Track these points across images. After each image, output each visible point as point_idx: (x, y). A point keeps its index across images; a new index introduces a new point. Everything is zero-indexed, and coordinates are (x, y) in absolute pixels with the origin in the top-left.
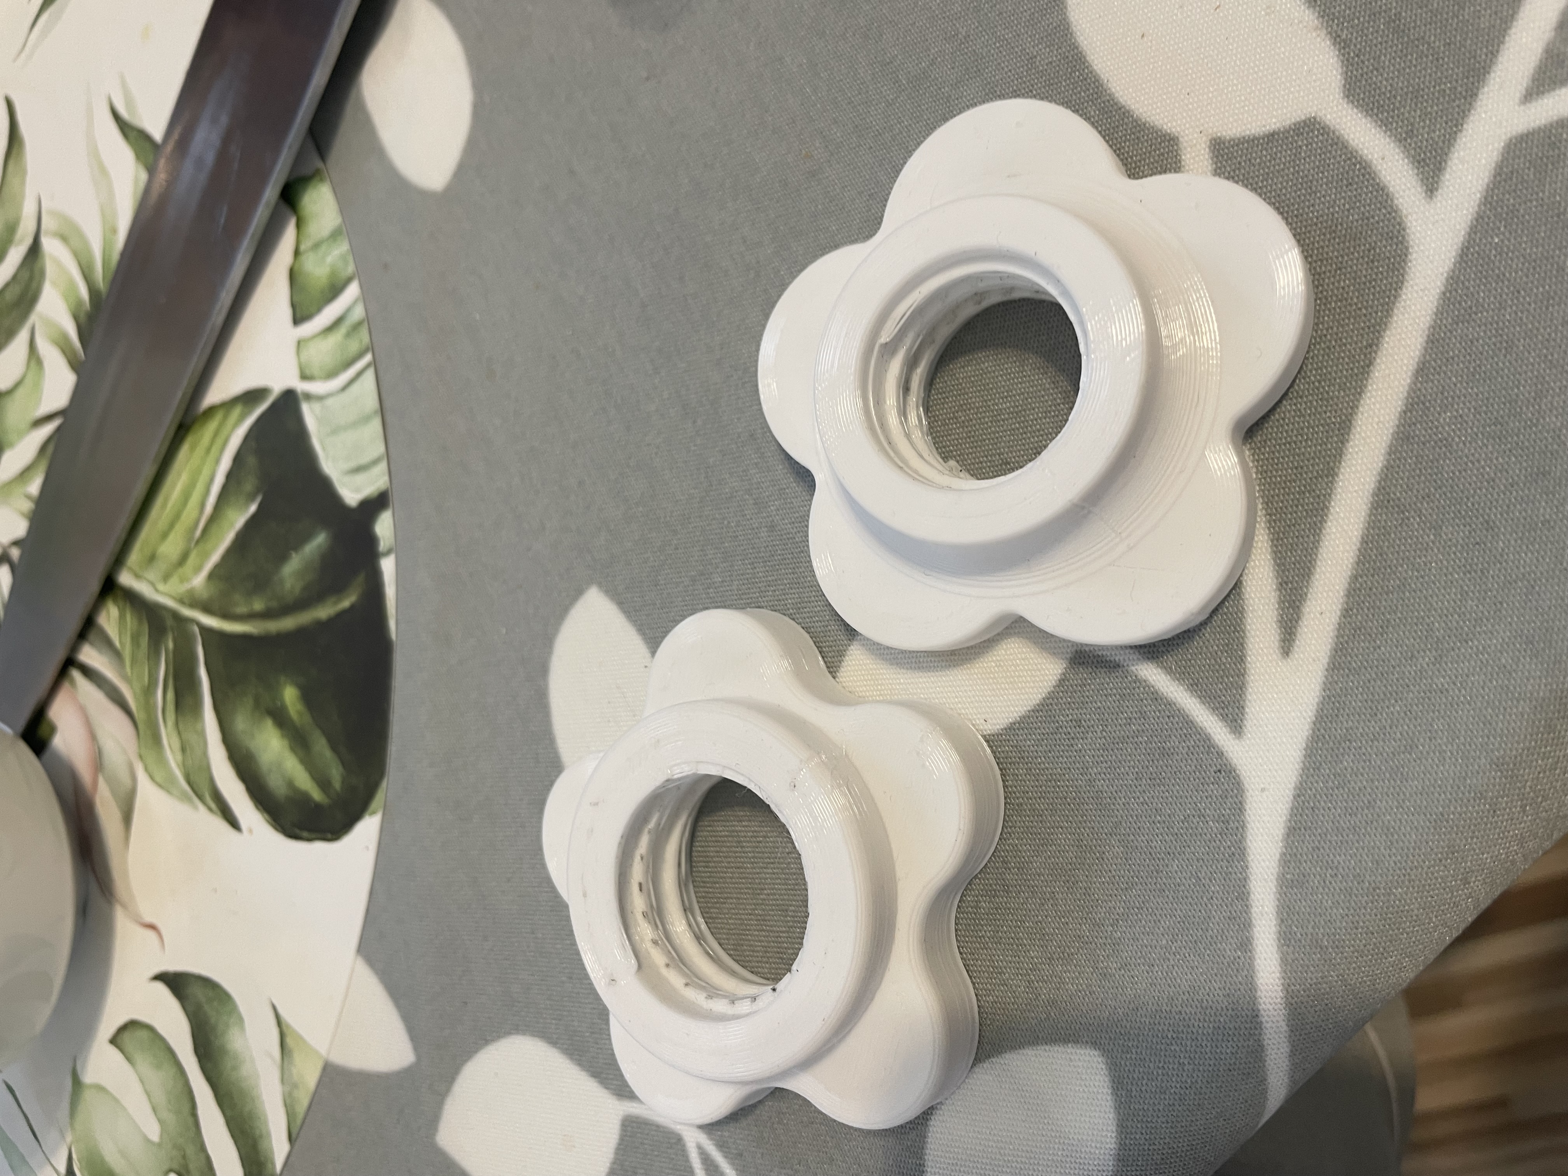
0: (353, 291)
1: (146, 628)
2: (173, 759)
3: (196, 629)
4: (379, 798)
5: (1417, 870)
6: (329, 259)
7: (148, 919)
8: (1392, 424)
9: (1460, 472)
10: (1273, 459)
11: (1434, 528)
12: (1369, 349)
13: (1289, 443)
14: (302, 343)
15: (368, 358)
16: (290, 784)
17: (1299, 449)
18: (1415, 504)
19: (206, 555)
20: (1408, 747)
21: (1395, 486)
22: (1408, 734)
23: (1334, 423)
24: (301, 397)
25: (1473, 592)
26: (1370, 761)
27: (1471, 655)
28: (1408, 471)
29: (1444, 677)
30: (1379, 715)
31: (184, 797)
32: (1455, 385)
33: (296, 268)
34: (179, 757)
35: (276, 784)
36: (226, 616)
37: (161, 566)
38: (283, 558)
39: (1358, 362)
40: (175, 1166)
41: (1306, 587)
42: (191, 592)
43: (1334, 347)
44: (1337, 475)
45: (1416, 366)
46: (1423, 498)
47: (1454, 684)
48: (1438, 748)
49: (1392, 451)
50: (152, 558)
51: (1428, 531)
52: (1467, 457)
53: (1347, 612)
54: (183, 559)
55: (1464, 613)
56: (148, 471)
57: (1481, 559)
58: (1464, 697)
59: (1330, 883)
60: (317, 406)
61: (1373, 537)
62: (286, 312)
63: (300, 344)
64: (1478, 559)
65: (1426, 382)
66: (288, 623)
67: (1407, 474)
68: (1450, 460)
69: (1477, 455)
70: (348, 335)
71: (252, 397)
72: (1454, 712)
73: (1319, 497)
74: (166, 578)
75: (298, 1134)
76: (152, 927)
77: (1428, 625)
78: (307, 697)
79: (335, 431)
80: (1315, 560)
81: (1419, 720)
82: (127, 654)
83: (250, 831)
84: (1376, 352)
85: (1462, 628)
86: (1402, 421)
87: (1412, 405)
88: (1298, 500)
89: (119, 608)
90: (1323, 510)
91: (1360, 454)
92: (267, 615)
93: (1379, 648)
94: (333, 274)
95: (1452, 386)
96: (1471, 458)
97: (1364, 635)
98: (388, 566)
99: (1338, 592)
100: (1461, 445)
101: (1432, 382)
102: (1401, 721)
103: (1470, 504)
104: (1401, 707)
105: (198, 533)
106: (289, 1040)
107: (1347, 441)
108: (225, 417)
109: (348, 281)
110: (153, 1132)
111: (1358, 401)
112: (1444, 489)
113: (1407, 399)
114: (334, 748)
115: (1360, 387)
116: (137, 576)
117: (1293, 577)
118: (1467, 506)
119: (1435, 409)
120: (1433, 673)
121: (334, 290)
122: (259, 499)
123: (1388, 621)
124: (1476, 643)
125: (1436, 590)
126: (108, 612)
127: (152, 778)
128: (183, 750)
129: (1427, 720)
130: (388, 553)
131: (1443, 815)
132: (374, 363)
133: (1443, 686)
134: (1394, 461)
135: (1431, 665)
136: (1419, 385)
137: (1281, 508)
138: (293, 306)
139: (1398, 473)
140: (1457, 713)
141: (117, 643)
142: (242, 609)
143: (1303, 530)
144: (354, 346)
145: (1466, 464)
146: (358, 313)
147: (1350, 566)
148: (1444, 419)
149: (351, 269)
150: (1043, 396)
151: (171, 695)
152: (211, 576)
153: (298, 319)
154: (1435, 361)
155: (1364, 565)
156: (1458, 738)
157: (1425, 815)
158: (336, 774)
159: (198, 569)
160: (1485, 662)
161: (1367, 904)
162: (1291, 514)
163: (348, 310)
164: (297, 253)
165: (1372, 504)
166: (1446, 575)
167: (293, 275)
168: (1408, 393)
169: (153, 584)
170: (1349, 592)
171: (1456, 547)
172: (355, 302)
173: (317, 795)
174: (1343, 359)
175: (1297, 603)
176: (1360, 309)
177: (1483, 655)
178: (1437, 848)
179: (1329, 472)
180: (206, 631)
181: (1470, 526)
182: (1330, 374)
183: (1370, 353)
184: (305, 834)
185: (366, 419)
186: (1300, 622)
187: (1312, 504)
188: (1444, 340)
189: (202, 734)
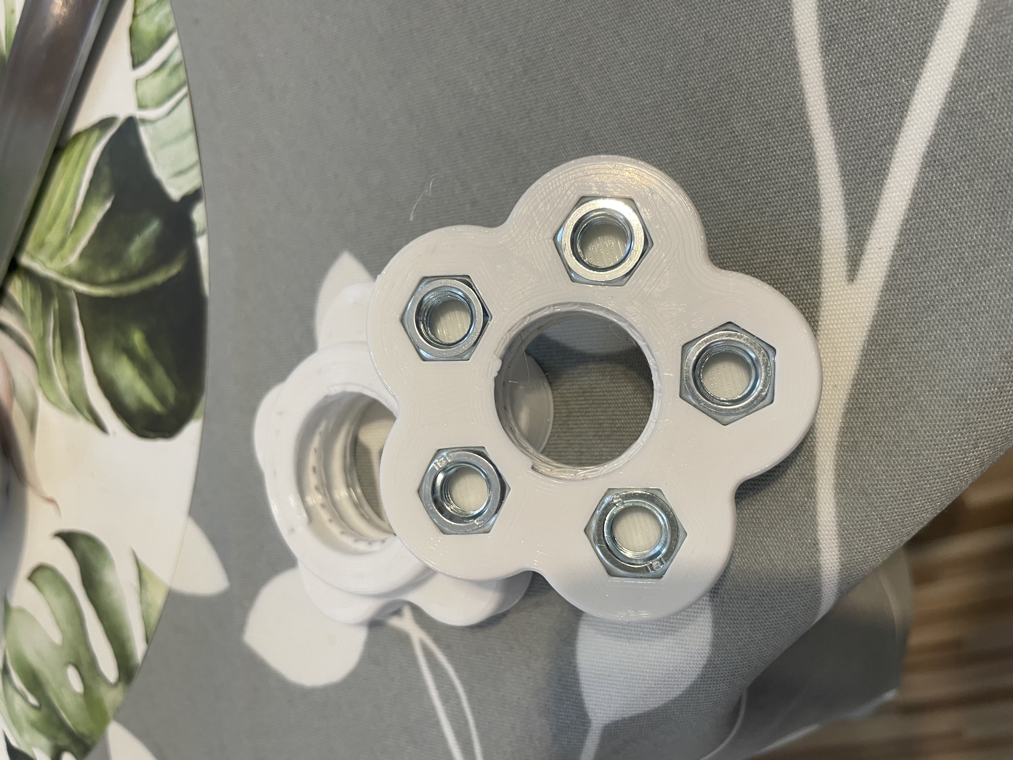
0: (173, 41)
1: (40, 294)
2: (61, 386)
3: (73, 295)
4: (200, 409)
5: (941, 436)
6: (157, 19)
7: (49, 495)
8: (940, 101)
9: (990, 138)
10: (848, 133)
11: (968, 180)
12: (925, 45)
13: (861, 120)
14: (139, 82)
15: (184, 90)
16: (140, 400)
17: (869, 124)
18: (955, 162)
19: (77, 241)
20: (940, 347)
21: (940, 150)
22: (940, 337)
23: (896, 103)
24: (139, 122)
25: (995, 229)
26: (910, 358)
27: (991, 276)
28: (951, 138)
29: (970, 293)
30: (919, 323)
31: (69, 412)
32: (989, 71)
33: (134, 26)
34: (66, 384)
35: (130, 401)
36: (92, 282)
37: (48, 250)
38: (128, 240)
39: (916, 55)
40: (72, 660)
41: (869, 230)
42: (68, 268)
43: (898, 44)
44: (897, 143)
45: (959, 57)
46: (961, 158)
47: (977, 297)
48: (963, 346)
49: (940, 123)
50: (41, 245)
51: (963, 183)
52: (996, 125)
53: (899, 247)
54: (62, 244)
55: (987, 244)
56: (36, 181)
57: (1002, 203)
58: (984, 307)
59: (876, 448)
60: (150, 128)
61: (922, 189)
62: (127, 60)
63: (137, 82)
64: (1000, 203)
65: (967, 69)
66: (134, 287)
67: (950, 140)
68: (983, 128)
69: (1003, 124)
70: (170, 74)
71: (105, 124)
72: (976, 319)
73: (882, 160)
74: (52, 258)
75: (153, 637)
76: (51, 501)
77: (960, 254)
78: (150, 339)
79: (164, 145)
80: (876, 209)
81: (949, 326)
82: (28, 312)
83: (115, 433)
84: (930, 47)
85: (985, 256)
86: (948, 99)
87: (955, 86)
88: (866, 163)
89: (22, 280)
90: (884, 170)
91: (915, 126)
92: (121, 281)
93: (922, 273)
94: (160, 28)
95: (986, 71)
96: (999, 126)
97: (911, 264)
98: (202, 243)
99: (893, 232)
100: (992, 116)
101: (972, 69)
102: (936, 327)
103: (996, 162)
104: (936, 317)
105: (72, 225)
106: (145, 576)
107: (906, 117)
108: (88, 139)
109: (170, 34)
110: (57, 638)
111: (915, 85)
112: (977, 150)
113: (952, 82)
114: (168, 373)
115: (917, 74)
116: (33, 258)
117: (859, 222)
118: (994, 163)
119: (973, 89)
120: (962, 290)
121: (161, 41)
122: (112, 198)
123: (930, 252)
124: (995, 266)
125: (968, 228)
126: (15, 284)
127: (48, 398)
128: (68, 378)
129: (955, 326)
130: (203, 233)
131: (963, 396)
132: (190, 94)
133: (969, 299)
134: (941, 130)
135: (960, 285)
136: (961, 71)
137: (853, 170)
138: (133, 55)
139: (943, 139)
140: (978, 320)
141: (22, 306)
142: (103, 278)
143: (869, 186)
144: (175, 82)
145: (995, 131)
146: (177, 57)
147: (903, 212)
148: (980, 98)
149: (172, 25)
150: (676, 93)
151: (58, 341)
152: (83, 255)
153: (136, 64)
154: (974, 53)
155: (914, 211)
156: (978, 338)
157: (950, 397)
158: (170, 392)
159: (72, 250)
160: (1001, 280)
161: (902, 462)
162: (860, 175)
163: (170, 56)
164: (134, 16)
165: (922, 164)
166: (976, 216)
167: (132, 32)
168: (953, 78)
169: (43, 263)
170: (902, 232)
171: (984, 194)
172: (176, 48)
173: (157, 407)
174: (905, 53)
175: (862, 242)
176: (918, 14)
177: (1000, 276)
178: (957, 421)
179: (891, 141)
180: (79, 295)
181: (996, 178)
182: (895, 65)
183: (926, 48)
184: (152, 434)
185: (184, 136)
186: (863, 256)
187: (877, 166)
188: (981, 36)
189: (79, 368)
